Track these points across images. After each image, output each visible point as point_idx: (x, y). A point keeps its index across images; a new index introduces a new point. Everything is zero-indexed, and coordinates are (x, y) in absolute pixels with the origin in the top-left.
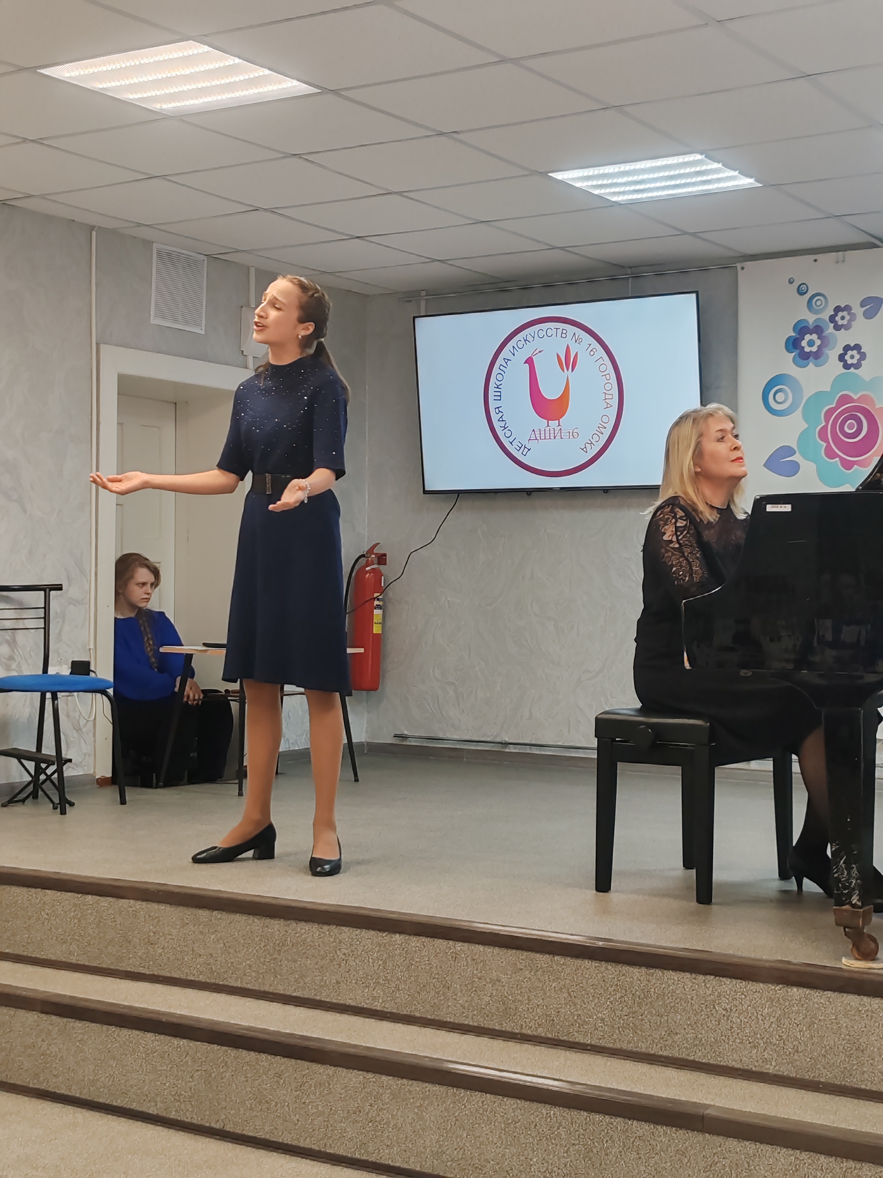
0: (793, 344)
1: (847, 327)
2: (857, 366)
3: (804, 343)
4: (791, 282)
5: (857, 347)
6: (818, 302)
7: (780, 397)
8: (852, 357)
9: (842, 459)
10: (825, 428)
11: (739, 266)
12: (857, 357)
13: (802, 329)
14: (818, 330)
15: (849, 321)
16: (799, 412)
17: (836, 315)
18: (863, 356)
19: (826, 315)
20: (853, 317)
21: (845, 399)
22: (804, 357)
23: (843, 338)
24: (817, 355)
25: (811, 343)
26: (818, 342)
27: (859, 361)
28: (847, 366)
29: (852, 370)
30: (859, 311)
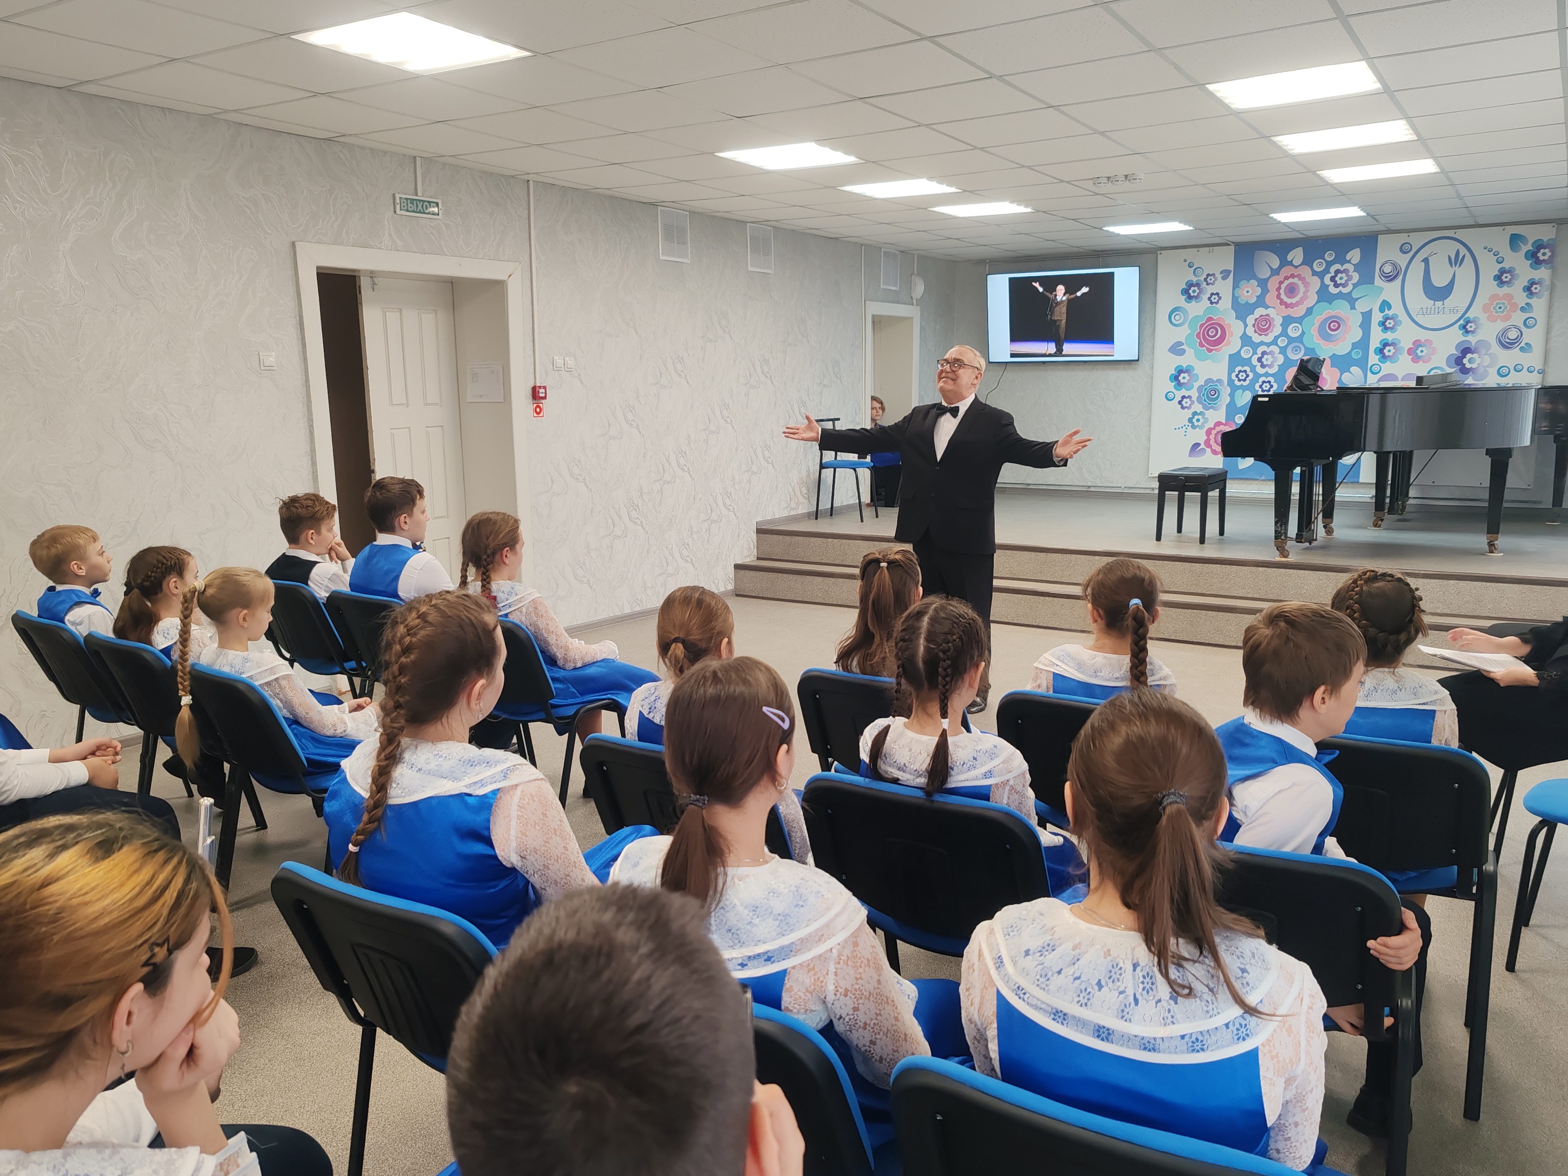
0: (1186, 292)
1: (1213, 284)
2: (1217, 303)
3: (1191, 291)
4: (1185, 261)
5: (1217, 294)
6: (1199, 271)
7: (1177, 317)
8: (1215, 298)
9: (1207, 348)
10: (1200, 332)
11: (1159, 252)
12: (1217, 298)
13: (1190, 285)
14: (1198, 285)
15: (1214, 281)
16: (1187, 324)
17: (1207, 278)
18: (1220, 298)
19: (1202, 278)
20: (1216, 279)
21: (1210, 319)
22: (1190, 298)
23: (1210, 289)
24: (1196, 297)
25: (1194, 291)
26: (1198, 291)
27: (1218, 300)
28: (1212, 303)
29: (1214, 305)
30: (1219, 276)
